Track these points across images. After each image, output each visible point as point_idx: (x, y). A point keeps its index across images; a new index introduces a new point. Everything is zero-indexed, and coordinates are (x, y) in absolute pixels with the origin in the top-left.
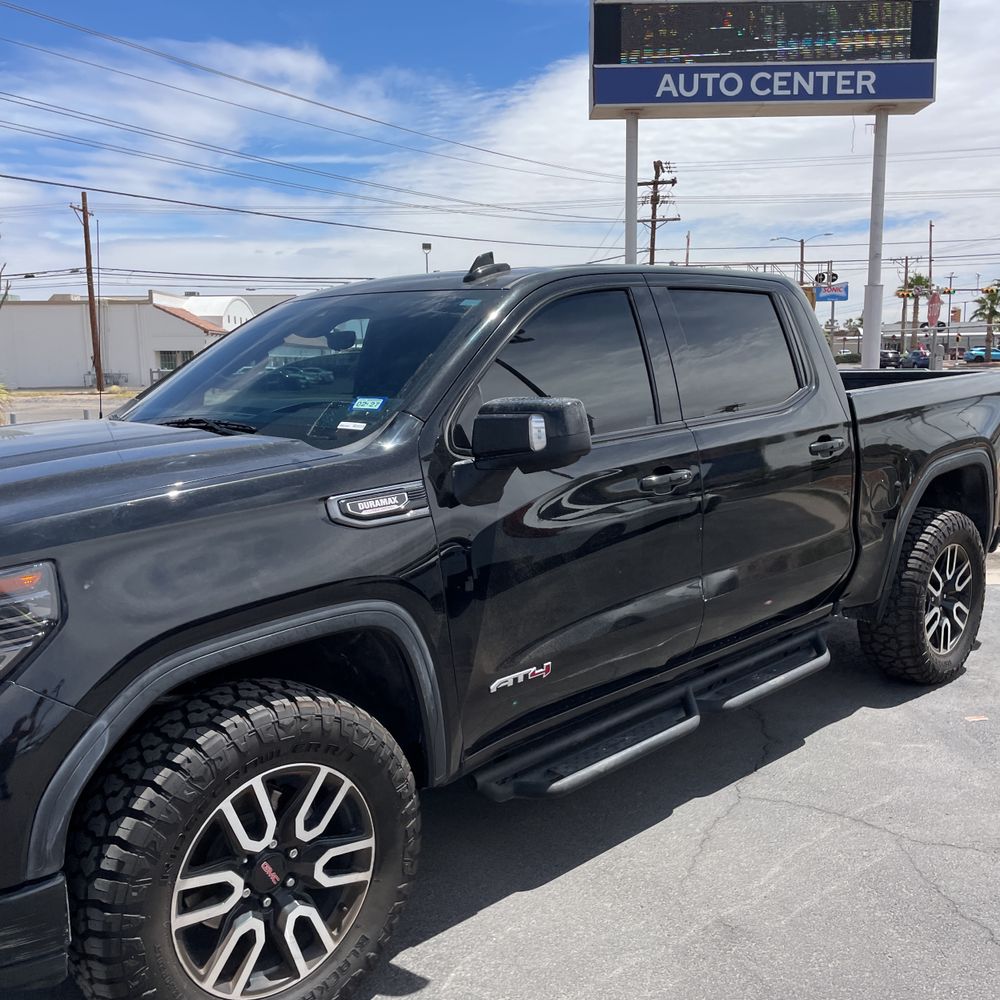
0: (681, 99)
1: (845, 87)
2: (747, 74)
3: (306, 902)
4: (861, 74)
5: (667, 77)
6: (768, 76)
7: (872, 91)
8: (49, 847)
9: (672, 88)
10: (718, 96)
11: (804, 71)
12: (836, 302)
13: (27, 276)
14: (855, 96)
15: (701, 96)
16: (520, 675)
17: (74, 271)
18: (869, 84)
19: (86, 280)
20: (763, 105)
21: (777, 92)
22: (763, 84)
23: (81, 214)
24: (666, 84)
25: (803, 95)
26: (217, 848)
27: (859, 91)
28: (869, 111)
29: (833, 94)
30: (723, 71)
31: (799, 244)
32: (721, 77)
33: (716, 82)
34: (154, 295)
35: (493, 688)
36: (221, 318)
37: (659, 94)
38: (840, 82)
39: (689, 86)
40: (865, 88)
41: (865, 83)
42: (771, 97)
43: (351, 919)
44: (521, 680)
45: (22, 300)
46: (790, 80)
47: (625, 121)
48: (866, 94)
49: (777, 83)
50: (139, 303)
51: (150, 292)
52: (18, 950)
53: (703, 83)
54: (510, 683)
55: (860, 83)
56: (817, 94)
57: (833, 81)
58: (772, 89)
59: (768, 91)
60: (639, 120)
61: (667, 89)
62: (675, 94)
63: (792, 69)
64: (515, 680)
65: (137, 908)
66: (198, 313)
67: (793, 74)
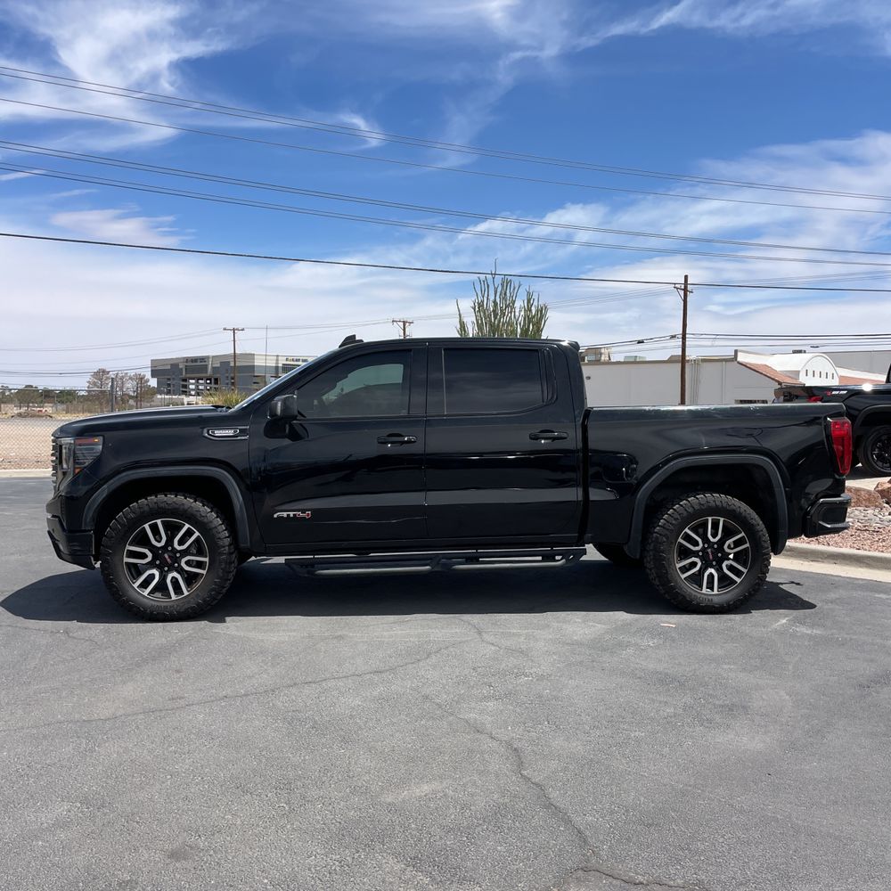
3: (179, 573)
8: (88, 520)
13: (639, 342)
16: (291, 514)
17: (673, 337)
19: (681, 343)
23: (682, 293)
26: (143, 540)
34: (739, 354)
35: (275, 516)
36: (799, 372)
43: (196, 586)
44: (292, 516)
45: (648, 359)
50: (726, 360)
51: (736, 352)
52: (79, 550)
54: (285, 516)
64: (288, 515)
65: (110, 548)
66: (778, 368)
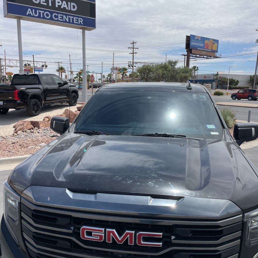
0: (34, 16)
1: (76, 21)
2: (52, 13)
4: (79, 19)
5: (29, 10)
6: (57, 15)
7: (82, 24)
9: (31, 13)
10: (44, 18)
11: (66, 15)
12: (40, 72)
14: (78, 24)
15: (39, 17)
18: (81, 22)
20: (56, 22)
21: (59, 19)
22: (56, 17)
24: (29, 11)
25: (66, 21)
27: (79, 23)
28: (80, 28)
29: (73, 23)
30: (45, 11)
31: (33, 56)
32: (45, 12)
33: (43, 14)
37: (27, 14)
38: (75, 20)
39: (36, 13)
40: (80, 22)
41: (80, 21)
42: (58, 20)
46: (63, 17)
47: (16, 20)
48: (80, 24)
49: (59, 17)
53: (40, 13)
55: (79, 21)
56: (69, 22)
57: (73, 19)
58: (58, 18)
59: (57, 19)
60: (21, 20)
61: (30, 13)
62: (32, 15)
63: (63, 14)
67: (63, 16)
